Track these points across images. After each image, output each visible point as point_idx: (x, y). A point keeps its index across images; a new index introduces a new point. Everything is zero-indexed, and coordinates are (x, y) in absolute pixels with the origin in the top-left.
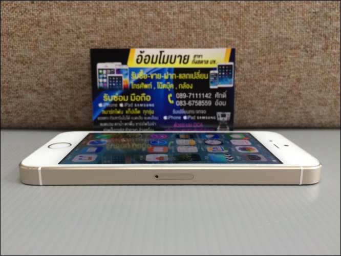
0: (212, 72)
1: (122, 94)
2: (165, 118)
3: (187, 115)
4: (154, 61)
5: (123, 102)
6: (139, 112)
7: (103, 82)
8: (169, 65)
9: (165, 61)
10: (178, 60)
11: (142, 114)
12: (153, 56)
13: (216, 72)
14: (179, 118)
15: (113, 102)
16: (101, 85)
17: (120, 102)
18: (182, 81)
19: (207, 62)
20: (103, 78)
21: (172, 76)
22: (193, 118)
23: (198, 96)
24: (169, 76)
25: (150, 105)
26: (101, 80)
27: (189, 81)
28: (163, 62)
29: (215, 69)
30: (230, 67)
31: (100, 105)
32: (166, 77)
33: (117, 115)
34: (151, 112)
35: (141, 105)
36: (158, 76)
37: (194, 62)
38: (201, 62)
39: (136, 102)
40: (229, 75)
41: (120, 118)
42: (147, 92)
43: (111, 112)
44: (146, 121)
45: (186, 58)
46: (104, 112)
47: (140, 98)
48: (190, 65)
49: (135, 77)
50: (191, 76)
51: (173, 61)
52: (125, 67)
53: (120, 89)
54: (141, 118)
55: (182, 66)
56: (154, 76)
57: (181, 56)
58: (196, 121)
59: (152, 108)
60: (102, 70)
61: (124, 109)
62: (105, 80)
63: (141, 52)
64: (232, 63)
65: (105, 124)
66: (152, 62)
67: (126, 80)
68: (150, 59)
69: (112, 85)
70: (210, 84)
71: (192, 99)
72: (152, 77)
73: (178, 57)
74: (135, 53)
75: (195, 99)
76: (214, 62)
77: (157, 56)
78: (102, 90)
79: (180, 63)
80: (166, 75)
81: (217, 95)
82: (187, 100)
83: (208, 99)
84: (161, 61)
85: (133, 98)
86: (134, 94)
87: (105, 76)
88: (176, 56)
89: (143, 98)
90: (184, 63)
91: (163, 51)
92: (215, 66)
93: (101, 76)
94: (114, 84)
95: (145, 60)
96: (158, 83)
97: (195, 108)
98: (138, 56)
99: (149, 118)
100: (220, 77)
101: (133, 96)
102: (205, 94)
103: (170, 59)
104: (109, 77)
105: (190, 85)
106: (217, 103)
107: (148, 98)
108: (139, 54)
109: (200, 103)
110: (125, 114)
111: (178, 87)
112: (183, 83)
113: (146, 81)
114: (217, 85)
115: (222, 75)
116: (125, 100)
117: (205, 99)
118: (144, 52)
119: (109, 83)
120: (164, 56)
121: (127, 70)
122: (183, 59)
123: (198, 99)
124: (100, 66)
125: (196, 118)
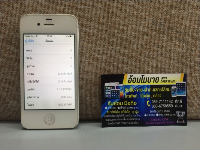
0: (172, 87)
1: (119, 101)
2: (145, 115)
3: (158, 113)
4: (139, 81)
5: (120, 106)
6: (129, 112)
7: (108, 94)
8: (147, 84)
9: (145, 81)
10: (152, 80)
11: (131, 113)
12: (138, 78)
13: (176, 87)
14: (154, 115)
15: (114, 106)
16: (107, 96)
17: (118, 106)
18: (155, 93)
19: (169, 81)
20: (108, 92)
21: (149, 90)
22: (161, 115)
23: (165, 101)
24: (147, 90)
25: (136, 108)
26: (107, 93)
27: (159, 93)
28: (144, 82)
29: (174, 86)
30: (184, 84)
31: (106, 108)
32: (145, 91)
33: (116, 114)
34: (137, 112)
35: (131, 108)
36: (141, 90)
37: (162, 81)
38: (166, 81)
39: (128, 106)
40: (183, 89)
41: (117, 116)
42: (134, 100)
43: (113, 112)
44: (134, 118)
45: (157, 79)
46: (108, 112)
47: (130, 104)
48: (159, 83)
49: (127, 91)
50: (160, 90)
51: (149, 81)
52: (121, 85)
53: (118, 98)
54: (130, 115)
55: (155, 84)
56: (139, 90)
57: (154, 78)
58: (164, 117)
59: (137, 110)
60: (108, 87)
61: (120, 110)
62: (109, 93)
63: (131, 76)
64: (185, 82)
65: (109, 120)
66: (137, 82)
67: (122, 93)
68: (136, 80)
69: (113, 96)
70: (172, 94)
71: (161, 103)
72: (137, 91)
73: (152, 79)
74: (127, 77)
75: (163, 104)
76: (174, 81)
77: (140, 78)
78: (107, 99)
79: (154, 82)
80: (146, 89)
81: (176, 101)
82: (158, 104)
83: (171, 104)
84: (143, 81)
85: (126, 104)
86: (126, 101)
87: (109, 90)
88: (151, 78)
89: (132, 103)
90: (156, 82)
91: (144, 75)
92: (175, 84)
93: (107, 90)
94: (114, 95)
95: (133, 80)
96: (141, 94)
97: (163, 109)
98: (129, 79)
99: (135, 116)
100: (178, 90)
101: (126, 102)
102: (169, 101)
103: (148, 80)
104: (112, 91)
105: (160, 95)
106: (176, 106)
107: (135, 103)
108: (130, 77)
109: (166, 106)
110: (121, 113)
111: (153, 96)
112: (155, 94)
113: (134, 93)
114: (176, 95)
115: (179, 89)
116: (121, 105)
117: (169, 103)
118: (132, 76)
119: (112, 94)
120: (144, 78)
121: (122, 86)
122: (155, 80)
123: (165, 104)
124: (107, 84)
125: (164, 115)
